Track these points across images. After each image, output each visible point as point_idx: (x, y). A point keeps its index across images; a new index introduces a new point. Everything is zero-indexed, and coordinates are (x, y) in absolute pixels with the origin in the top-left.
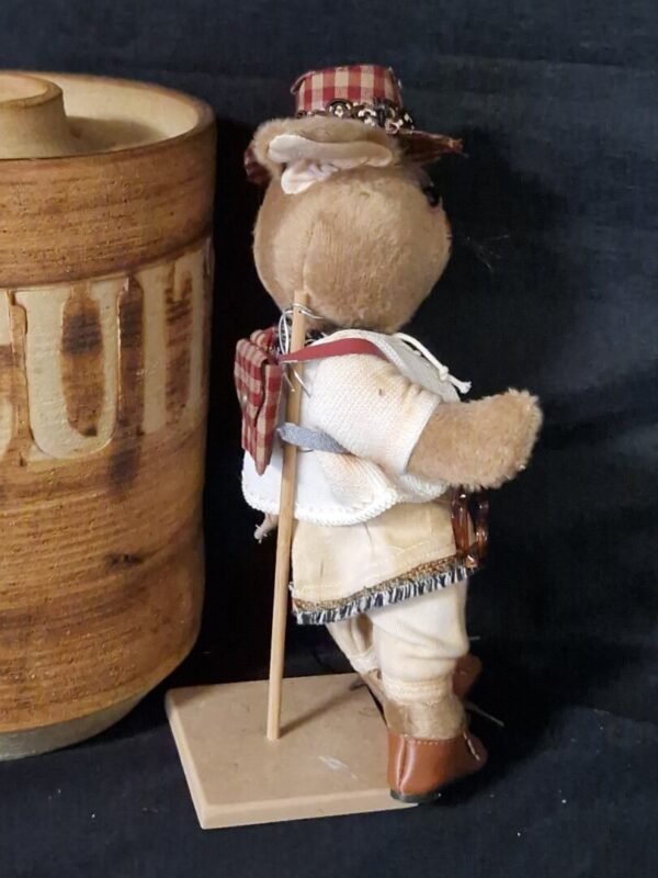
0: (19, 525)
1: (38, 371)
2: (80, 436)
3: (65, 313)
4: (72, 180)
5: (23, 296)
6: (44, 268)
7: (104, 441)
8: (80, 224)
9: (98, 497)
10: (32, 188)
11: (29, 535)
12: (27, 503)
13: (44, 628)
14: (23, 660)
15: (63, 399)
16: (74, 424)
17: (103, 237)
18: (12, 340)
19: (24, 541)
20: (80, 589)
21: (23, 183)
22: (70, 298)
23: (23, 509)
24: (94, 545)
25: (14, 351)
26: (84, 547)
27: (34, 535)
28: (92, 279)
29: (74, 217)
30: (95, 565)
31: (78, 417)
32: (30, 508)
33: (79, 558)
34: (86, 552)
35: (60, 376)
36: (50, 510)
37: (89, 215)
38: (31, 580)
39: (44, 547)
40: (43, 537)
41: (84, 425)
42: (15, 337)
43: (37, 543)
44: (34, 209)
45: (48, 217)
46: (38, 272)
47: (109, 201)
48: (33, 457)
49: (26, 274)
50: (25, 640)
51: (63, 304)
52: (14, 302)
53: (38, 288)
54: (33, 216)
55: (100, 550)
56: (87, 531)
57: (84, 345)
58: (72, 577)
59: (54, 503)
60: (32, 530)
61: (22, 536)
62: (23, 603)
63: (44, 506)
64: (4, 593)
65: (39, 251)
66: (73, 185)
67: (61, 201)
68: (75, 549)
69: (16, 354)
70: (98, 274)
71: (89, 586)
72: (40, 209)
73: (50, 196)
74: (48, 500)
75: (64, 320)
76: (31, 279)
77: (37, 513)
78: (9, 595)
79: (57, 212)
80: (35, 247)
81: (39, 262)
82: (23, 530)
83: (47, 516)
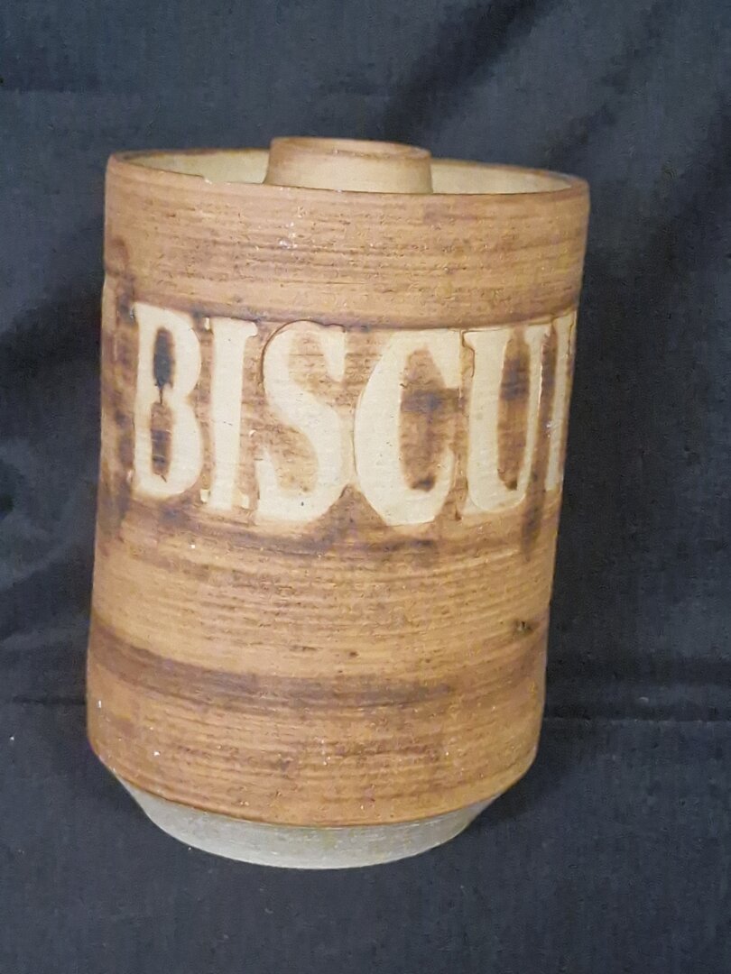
0: (448, 584)
1: (479, 417)
2: (505, 488)
3: (506, 356)
4: (524, 216)
6: (493, 307)
7: (520, 497)
8: (525, 263)
9: (512, 556)
10: (490, 223)
11: (456, 596)
12: (457, 560)
13: (460, 699)
14: (440, 736)
15: (496, 448)
16: (502, 475)
17: (540, 278)
19: (450, 603)
20: (493, 656)
21: (485, 218)
22: (510, 341)
23: (452, 568)
24: (506, 609)
25: (461, 396)
26: (497, 612)
27: (460, 595)
28: (529, 321)
29: (521, 255)
30: (505, 630)
31: (506, 469)
32: (461, 566)
34: (498, 616)
35: (495, 423)
36: (476, 569)
37: (531, 255)
38: (454, 645)
39: (469, 608)
40: (468, 599)
41: (509, 477)
43: (461, 605)
44: (492, 246)
45: (502, 255)
46: (488, 311)
47: (545, 242)
48: (466, 511)
49: (478, 314)
50: (443, 712)
51: (505, 347)
54: (491, 252)
55: (509, 613)
56: (502, 593)
57: (516, 391)
58: (486, 643)
59: (479, 561)
60: (460, 590)
61: (450, 596)
62: (444, 671)
63: (472, 563)
64: (428, 661)
65: (491, 289)
66: (524, 221)
67: (514, 238)
69: (462, 398)
70: (533, 316)
71: (498, 654)
72: (497, 245)
73: (506, 232)
74: (475, 557)
75: (505, 363)
76: (484, 319)
77: (465, 571)
78: (434, 663)
79: (510, 249)
80: (489, 285)
81: (489, 301)
82: (453, 591)
83: (474, 574)
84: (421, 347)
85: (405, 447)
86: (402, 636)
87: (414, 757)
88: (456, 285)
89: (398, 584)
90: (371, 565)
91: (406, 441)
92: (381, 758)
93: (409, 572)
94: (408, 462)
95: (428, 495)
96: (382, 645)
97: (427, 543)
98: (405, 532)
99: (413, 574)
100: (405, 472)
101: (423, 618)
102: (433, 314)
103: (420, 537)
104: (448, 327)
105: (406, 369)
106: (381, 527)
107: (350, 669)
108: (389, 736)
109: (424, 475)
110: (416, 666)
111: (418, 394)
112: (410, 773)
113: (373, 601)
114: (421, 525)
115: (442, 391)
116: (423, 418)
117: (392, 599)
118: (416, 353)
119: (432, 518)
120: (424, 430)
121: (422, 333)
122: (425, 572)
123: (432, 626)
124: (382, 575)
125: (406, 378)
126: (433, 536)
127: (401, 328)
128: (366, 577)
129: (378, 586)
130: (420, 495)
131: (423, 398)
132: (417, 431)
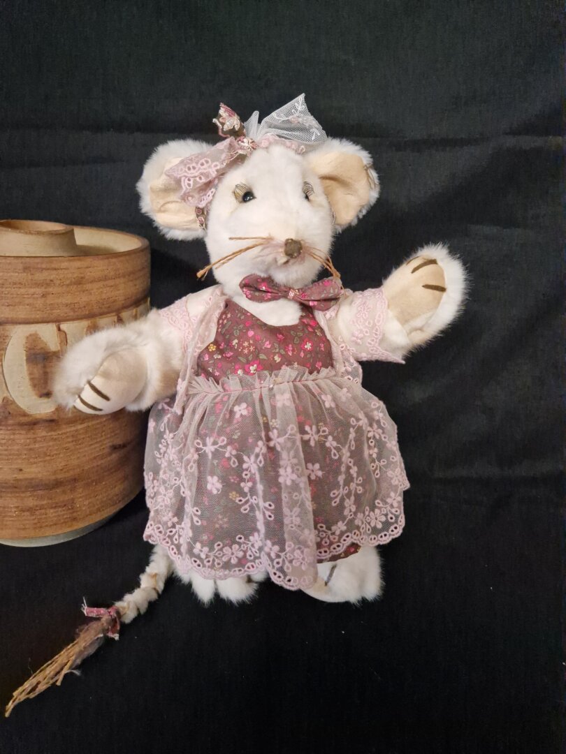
0: (67, 437)
4: (87, 268)
5: (64, 326)
6: (74, 312)
8: (92, 290)
9: (105, 421)
10: (66, 272)
11: (72, 441)
12: (71, 427)
13: (82, 483)
14: (73, 499)
17: (104, 296)
18: (59, 348)
19: (71, 444)
20: (99, 463)
22: (88, 327)
23: (68, 430)
24: (105, 442)
26: (101, 444)
27: (76, 441)
29: (89, 286)
30: (107, 451)
32: (73, 429)
33: (98, 449)
34: (101, 446)
37: (96, 285)
38: (75, 462)
39: (81, 446)
40: (80, 442)
42: (61, 347)
43: (77, 444)
44: (68, 282)
45: (75, 286)
46: (72, 314)
47: (106, 278)
49: (65, 315)
50: (73, 490)
51: (85, 330)
52: (59, 329)
53: (71, 322)
54: (68, 285)
55: (108, 443)
56: (102, 436)
58: (95, 458)
59: (85, 425)
60: (74, 439)
61: (69, 442)
62: (72, 473)
63: (79, 427)
64: (61, 470)
65: (71, 303)
66: (88, 270)
67: (82, 278)
68: (96, 445)
70: (102, 314)
71: (103, 461)
72: (71, 282)
73: (75, 275)
74: (81, 424)
76: (70, 317)
77: (77, 431)
78: (64, 470)
79: (80, 284)
80: (69, 302)
81: (72, 309)
82: (70, 440)
83: (81, 431)
84: (34, 332)
85: (32, 379)
86: (45, 461)
87: (60, 509)
88: (48, 302)
89: (38, 439)
90: (23, 432)
91: (32, 376)
92: (43, 511)
93: (44, 434)
94: (34, 386)
95: (50, 400)
96: (35, 465)
97: (52, 421)
98: (38, 417)
99: (46, 434)
100: (34, 390)
101: (55, 452)
102: (38, 316)
103: (48, 419)
104: (48, 322)
105: (26, 343)
106: (25, 415)
107: (20, 476)
108: (45, 502)
109: (45, 391)
110: (55, 473)
111: (35, 354)
112: (59, 516)
113: (26, 447)
114: (47, 414)
115: (49, 353)
116: (40, 366)
117: (37, 446)
118: (30, 335)
119: (53, 409)
120: (41, 372)
121: (33, 325)
122: (53, 433)
123: (61, 455)
124: (29, 436)
125: (27, 347)
126: (55, 417)
127: (20, 323)
128: (21, 437)
129: (28, 441)
130: (45, 400)
131: (38, 356)
132: (38, 371)
